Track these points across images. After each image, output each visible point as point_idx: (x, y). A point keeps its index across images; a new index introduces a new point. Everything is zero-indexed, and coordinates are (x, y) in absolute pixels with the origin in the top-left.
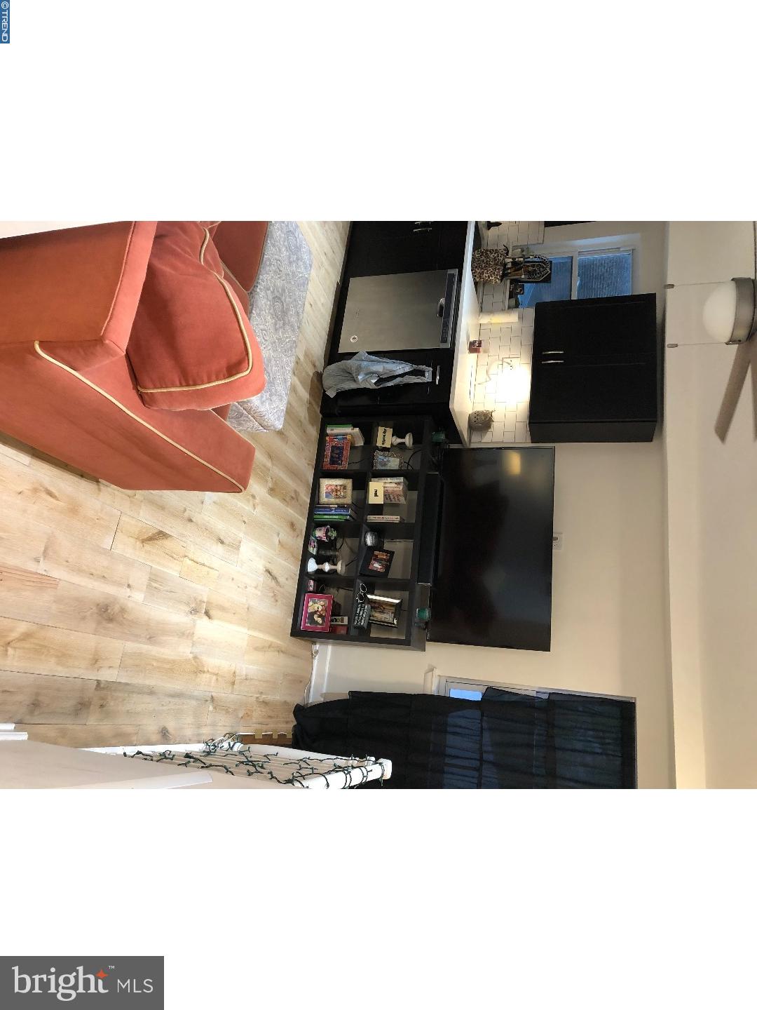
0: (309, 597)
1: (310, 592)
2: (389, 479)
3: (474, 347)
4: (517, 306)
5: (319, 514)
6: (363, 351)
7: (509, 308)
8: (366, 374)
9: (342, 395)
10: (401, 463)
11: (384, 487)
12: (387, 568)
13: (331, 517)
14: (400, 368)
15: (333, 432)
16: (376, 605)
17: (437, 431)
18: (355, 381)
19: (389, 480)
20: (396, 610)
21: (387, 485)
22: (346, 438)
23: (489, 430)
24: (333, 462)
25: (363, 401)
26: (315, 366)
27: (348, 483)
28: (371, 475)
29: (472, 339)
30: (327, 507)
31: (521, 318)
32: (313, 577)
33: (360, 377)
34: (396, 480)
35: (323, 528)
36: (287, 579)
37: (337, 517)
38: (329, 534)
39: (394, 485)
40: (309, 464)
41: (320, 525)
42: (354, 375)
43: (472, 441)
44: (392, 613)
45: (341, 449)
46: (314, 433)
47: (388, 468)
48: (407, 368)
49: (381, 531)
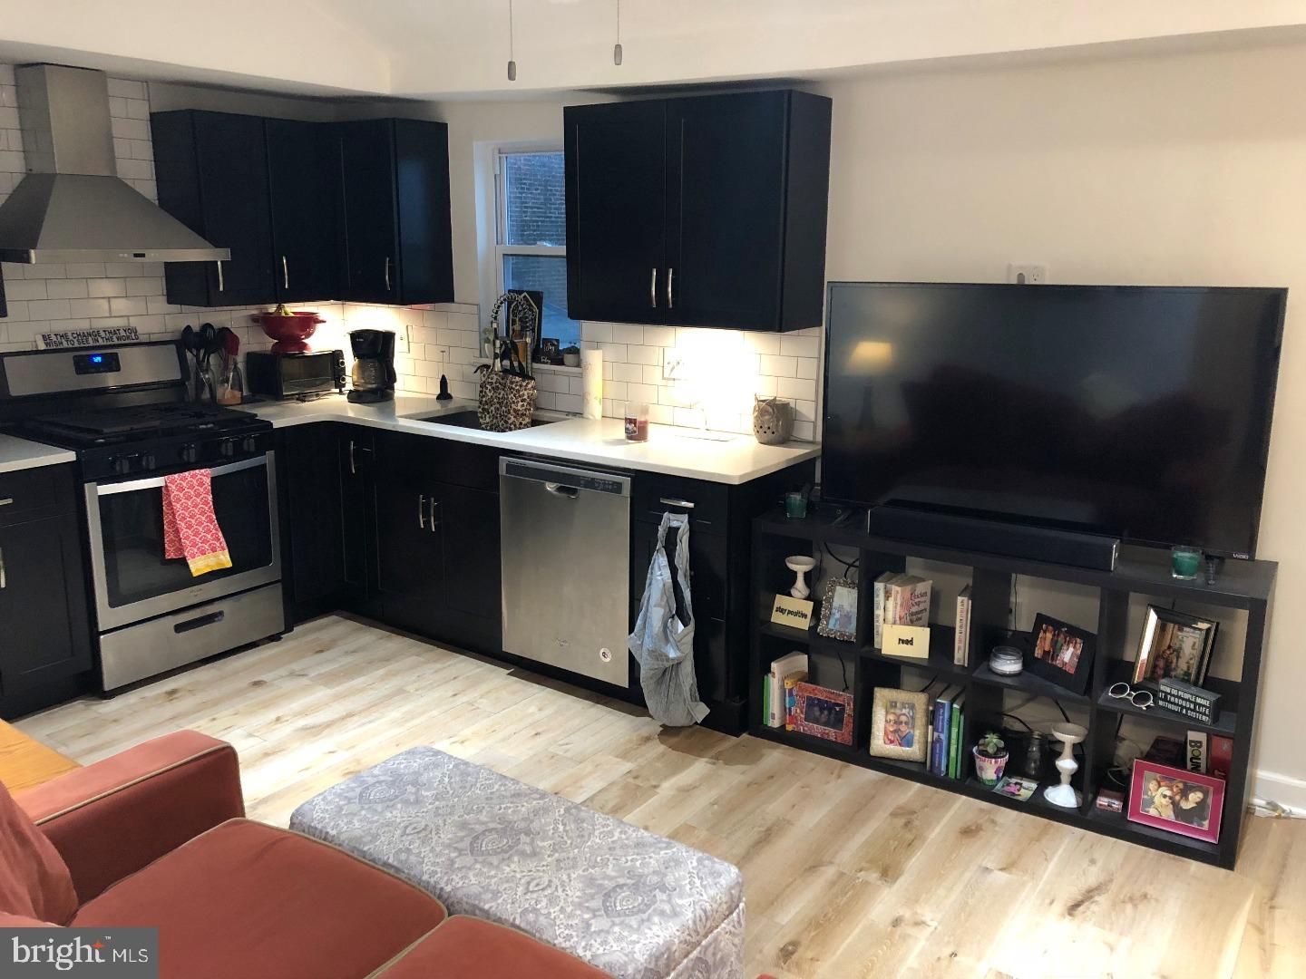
0: (1136, 813)
1: (1125, 806)
2: (876, 612)
3: (636, 431)
4: (575, 351)
5: (947, 767)
6: (626, 642)
7: (578, 365)
8: (667, 640)
9: (705, 690)
10: (846, 585)
11: (894, 623)
12: (1074, 632)
13: (954, 741)
14: (660, 573)
15: (777, 716)
16: (1161, 663)
17: (785, 507)
18: (678, 664)
19: (879, 612)
20: (1175, 622)
21: (890, 616)
22: (791, 690)
23: (792, 405)
24: (837, 722)
25: (718, 649)
26: (648, 739)
27: (882, 695)
28: (866, 648)
29: (622, 435)
30: (933, 748)
31: (597, 345)
32: (1090, 796)
33: (672, 654)
34: (879, 598)
35: (977, 761)
36: (1093, 862)
37: (954, 731)
38: (991, 750)
39: (890, 604)
40: (839, 776)
41: (969, 767)
42: (667, 665)
43: (811, 439)
44: (1181, 630)
45: (811, 703)
46: (776, 755)
47: (855, 610)
48: (660, 560)
49: (989, 638)
